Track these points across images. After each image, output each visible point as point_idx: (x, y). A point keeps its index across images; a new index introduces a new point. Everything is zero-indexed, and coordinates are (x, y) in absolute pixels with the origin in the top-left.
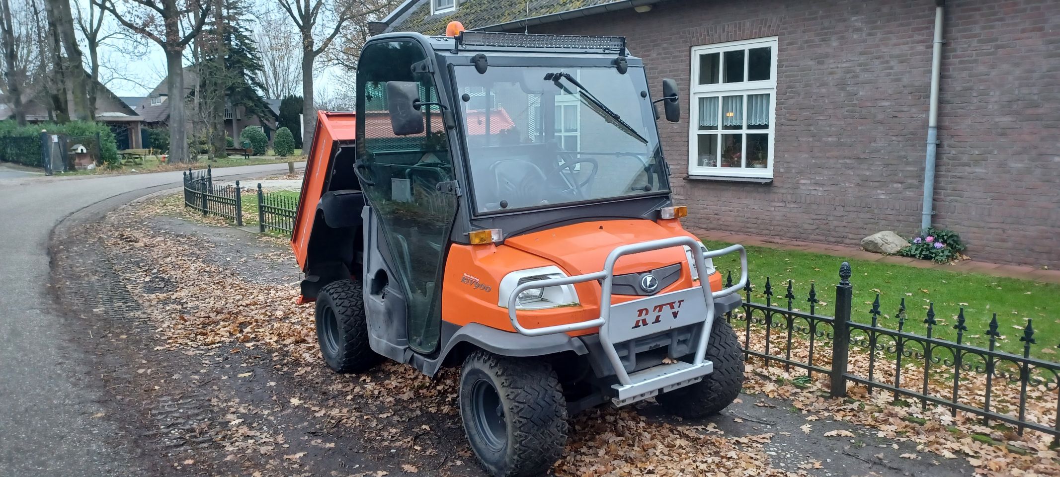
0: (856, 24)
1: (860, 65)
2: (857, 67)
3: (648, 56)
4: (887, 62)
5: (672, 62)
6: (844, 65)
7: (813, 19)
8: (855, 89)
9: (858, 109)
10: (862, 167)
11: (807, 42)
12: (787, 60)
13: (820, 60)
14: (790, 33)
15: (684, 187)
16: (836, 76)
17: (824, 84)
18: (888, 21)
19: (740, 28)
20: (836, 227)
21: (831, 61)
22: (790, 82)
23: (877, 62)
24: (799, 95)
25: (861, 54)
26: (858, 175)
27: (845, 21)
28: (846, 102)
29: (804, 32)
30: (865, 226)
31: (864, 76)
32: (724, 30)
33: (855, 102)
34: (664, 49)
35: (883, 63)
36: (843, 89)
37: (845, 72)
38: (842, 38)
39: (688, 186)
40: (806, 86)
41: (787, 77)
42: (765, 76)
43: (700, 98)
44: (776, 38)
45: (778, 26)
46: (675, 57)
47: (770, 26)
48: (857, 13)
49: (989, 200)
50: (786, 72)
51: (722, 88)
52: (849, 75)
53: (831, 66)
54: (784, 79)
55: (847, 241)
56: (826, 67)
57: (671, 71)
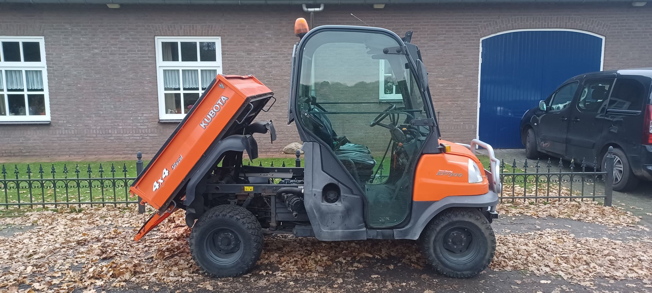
0: (268, 35)
1: (272, 57)
2: (270, 58)
3: (117, 39)
4: (287, 57)
5: (138, 45)
6: (263, 57)
7: (243, 29)
8: (270, 69)
9: (273, 81)
10: (277, 110)
11: (239, 42)
12: (227, 51)
13: (249, 52)
14: (228, 35)
15: (157, 128)
16: (259, 62)
17: (253, 66)
18: (286, 36)
19: (193, 29)
20: (265, 143)
21: (256, 54)
22: (231, 64)
23: (281, 56)
24: (237, 71)
25: (272, 51)
26: (275, 115)
27: (262, 33)
28: (265, 76)
29: (238, 36)
30: (281, 141)
31: (275, 63)
32: (181, 28)
33: (271, 76)
34: (131, 35)
35: (284, 57)
36: (264, 70)
37: (264, 61)
38: (261, 42)
39: (161, 127)
40: (242, 66)
41: (228, 60)
42: (213, 59)
43: (164, 70)
44: (220, 38)
45: (221, 30)
46: (142, 42)
47: (214, 30)
48: (268, 29)
49: (338, 124)
50: (228, 58)
51: (180, 65)
52: (266, 62)
53: (256, 57)
54: (226, 61)
55: (272, 150)
56: (252, 57)
57: (138, 51)
